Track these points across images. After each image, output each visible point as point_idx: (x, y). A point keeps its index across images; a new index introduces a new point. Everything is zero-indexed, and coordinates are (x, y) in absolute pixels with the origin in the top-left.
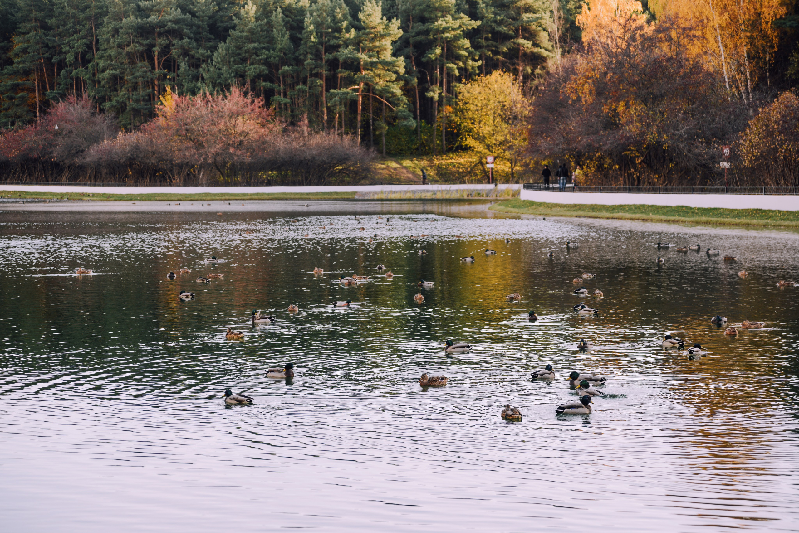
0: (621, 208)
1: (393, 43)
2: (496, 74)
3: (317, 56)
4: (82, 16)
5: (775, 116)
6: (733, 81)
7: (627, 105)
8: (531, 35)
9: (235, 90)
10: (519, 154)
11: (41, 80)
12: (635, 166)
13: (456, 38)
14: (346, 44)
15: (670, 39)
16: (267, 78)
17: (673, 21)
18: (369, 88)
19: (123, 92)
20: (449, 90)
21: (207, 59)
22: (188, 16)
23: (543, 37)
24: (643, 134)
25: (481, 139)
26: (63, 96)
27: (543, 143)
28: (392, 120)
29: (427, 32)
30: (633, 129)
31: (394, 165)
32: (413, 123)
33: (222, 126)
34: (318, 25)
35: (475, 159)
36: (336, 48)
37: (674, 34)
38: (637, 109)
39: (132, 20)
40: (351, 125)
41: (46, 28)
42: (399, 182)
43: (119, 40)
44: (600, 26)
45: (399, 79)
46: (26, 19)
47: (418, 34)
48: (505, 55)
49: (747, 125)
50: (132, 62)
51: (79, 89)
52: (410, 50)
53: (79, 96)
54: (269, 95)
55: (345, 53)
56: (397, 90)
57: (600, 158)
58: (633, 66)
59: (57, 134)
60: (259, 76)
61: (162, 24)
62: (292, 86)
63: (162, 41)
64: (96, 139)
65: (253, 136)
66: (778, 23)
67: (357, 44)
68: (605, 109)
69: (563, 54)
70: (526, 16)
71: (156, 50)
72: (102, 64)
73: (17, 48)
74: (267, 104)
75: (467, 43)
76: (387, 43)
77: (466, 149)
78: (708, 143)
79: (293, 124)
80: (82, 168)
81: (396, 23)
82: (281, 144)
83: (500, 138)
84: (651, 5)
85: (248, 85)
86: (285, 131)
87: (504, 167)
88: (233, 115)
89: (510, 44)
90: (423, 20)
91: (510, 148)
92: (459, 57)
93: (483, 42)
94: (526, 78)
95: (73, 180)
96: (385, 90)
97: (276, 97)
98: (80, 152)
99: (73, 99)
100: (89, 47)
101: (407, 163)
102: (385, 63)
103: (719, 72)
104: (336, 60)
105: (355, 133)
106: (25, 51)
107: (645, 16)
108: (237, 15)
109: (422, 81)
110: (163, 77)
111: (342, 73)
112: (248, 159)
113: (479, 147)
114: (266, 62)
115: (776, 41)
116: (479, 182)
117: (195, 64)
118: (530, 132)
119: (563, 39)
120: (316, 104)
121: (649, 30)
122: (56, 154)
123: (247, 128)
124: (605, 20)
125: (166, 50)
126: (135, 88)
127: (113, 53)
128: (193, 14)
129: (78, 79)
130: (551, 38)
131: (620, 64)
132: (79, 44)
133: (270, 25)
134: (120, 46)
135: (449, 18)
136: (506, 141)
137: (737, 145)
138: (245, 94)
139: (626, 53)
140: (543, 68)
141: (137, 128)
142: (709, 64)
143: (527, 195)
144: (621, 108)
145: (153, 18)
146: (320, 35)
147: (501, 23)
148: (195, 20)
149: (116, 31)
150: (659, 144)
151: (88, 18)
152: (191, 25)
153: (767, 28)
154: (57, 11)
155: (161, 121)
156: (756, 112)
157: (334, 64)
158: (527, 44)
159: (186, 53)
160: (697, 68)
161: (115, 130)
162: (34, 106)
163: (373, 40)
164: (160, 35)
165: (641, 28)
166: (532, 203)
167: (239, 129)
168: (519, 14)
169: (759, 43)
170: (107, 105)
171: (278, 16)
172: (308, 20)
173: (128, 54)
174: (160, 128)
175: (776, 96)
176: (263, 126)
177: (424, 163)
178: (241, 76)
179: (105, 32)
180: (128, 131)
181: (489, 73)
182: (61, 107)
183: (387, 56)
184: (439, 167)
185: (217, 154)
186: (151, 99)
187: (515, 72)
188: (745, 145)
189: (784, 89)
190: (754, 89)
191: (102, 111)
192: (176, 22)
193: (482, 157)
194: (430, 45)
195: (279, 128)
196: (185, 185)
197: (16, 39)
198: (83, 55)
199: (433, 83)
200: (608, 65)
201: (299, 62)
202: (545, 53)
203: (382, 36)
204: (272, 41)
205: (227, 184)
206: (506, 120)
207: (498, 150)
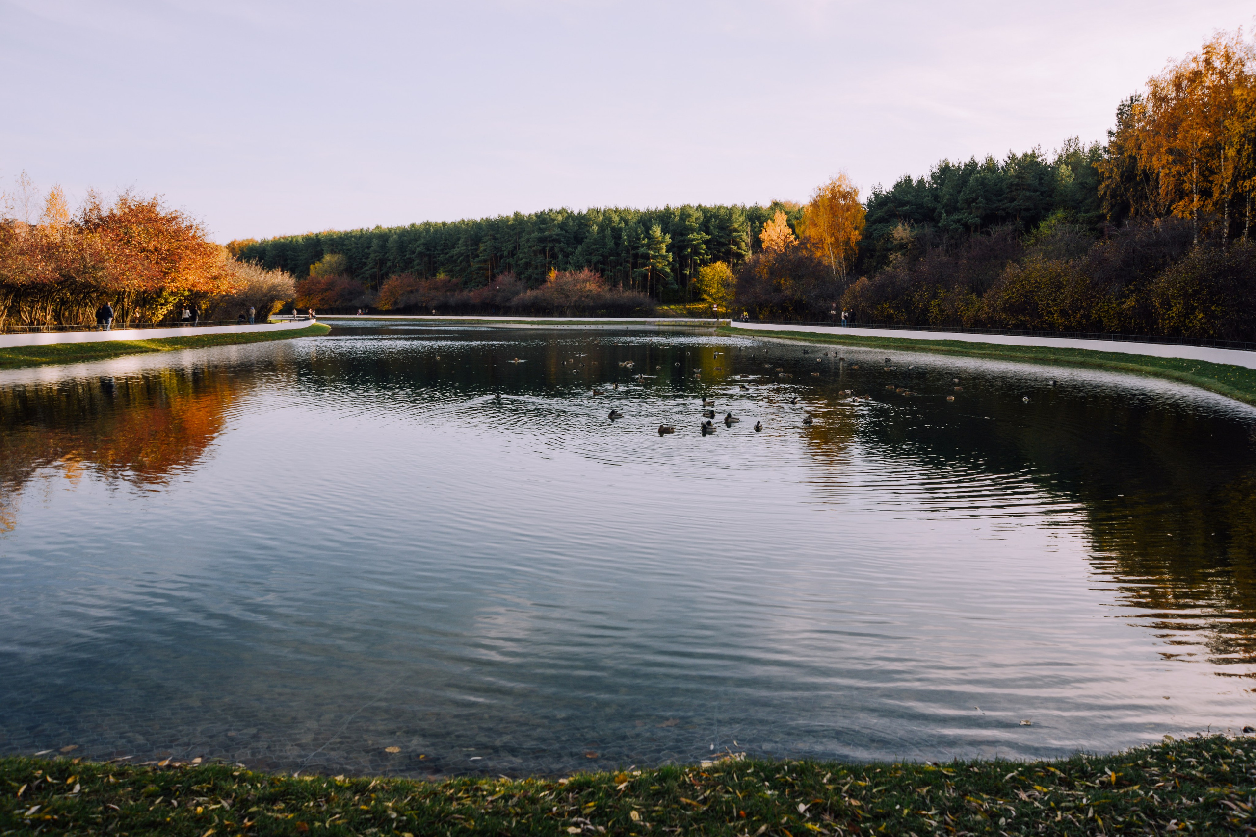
0: (782, 332)
1: (667, 246)
2: (718, 263)
3: (628, 252)
4: (512, 233)
5: (857, 288)
6: (837, 270)
7: (785, 280)
8: (737, 244)
9: (586, 269)
10: (730, 303)
11: (492, 265)
12: (789, 311)
13: (699, 244)
14: (643, 246)
15: (806, 248)
16: (602, 263)
17: (808, 239)
18: (654, 268)
19: (530, 270)
20: (694, 270)
21: (572, 253)
22: (564, 232)
23: (743, 244)
24: (793, 295)
25: (710, 295)
26: (502, 272)
27: (743, 298)
28: (665, 285)
29: (684, 241)
30: (788, 292)
31: (666, 308)
32: (676, 286)
33: (579, 287)
34: (628, 236)
35: (707, 305)
36: (638, 248)
37: (808, 246)
38: (790, 282)
39: (536, 234)
40: (644, 288)
41: (495, 239)
42: (668, 317)
43: (529, 244)
44: (772, 240)
45: (669, 263)
46: (486, 235)
47: (679, 241)
48: (723, 253)
49: (844, 293)
50: (536, 255)
51: (509, 269)
52: (675, 250)
53: (509, 272)
54: (603, 271)
55: (642, 250)
56: (668, 270)
57: (772, 307)
58: (789, 261)
59: (498, 291)
60: (598, 262)
61: (550, 236)
62: (615, 267)
63: (551, 245)
64: (517, 293)
65: (594, 292)
66: (858, 243)
67: (648, 246)
68: (774, 282)
69: (753, 254)
70: (734, 234)
71: (547, 249)
72: (521, 256)
73: (481, 249)
74: (602, 276)
75: (704, 246)
76: (664, 246)
77: (704, 300)
78: (825, 301)
79: (615, 286)
80: (509, 308)
81: (668, 236)
82: (608, 296)
83: (720, 295)
84: (797, 231)
85: (593, 266)
86: (610, 289)
87: (722, 310)
88: (585, 281)
89: (726, 247)
90: (682, 235)
91: (726, 300)
92: (700, 254)
93: (712, 246)
94: (734, 265)
95: (505, 314)
96: (662, 270)
97: (607, 272)
98: (509, 300)
99: (506, 273)
100: (515, 248)
101: (672, 307)
102: (662, 256)
103: (830, 266)
104: (637, 254)
105: (646, 291)
106: (485, 250)
107: (793, 236)
108: (588, 231)
109: (681, 265)
110: (550, 263)
111: (640, 261)
112: (591, 304)
113: (710, 300)
114: (602, 255)
115: (857, 252)
116: (710, 317)
117: (566, 256)
118: (736, 292)
119: (753, 246)
120: (626, 276)
121: (796, 243)
122: (498, 301)
123: (591, 288)
124: (775, 238)
125: (552, 249)
126: (536, 268)
127: (526, 250)
128: (566, 231)
129: (509, 264)
130: (747, 245)
131: (782, 259)
132: (510, 247)
133: (604, 237)
134: (530, 247)
135: (695, 234)
136: (723, 297)
137: (839, 302)
138: (591, 271)
139: (785, 254)
140: (743, 260)
141: (537, 288)
142: (826, 262)
143: (734, 324)
144: (782, 282)
145: (546, 233)
146: (629, 241)
147: (721, 237)
148: (567, 234)
149: (528, 240)
150: (801, 301)
151: (515, 234)
152: (565, 237)
153: (853, 245)
154: (501, 230)
155: (549, 284)
156: (848, 286)
157: (636, 256)
158: (734, 248)
159: (562, 250)
160: (820, 263)
161: (526, 289)
162: (487, 277)
163: (656, 244)
164: (550, 241)
165: (792, 242)
166: (735, 329)
167: (587, 288)
168: (731, 233)
169: (850, 252)
170: (523, 276)
171: (609, 232)
172: (623, 234)
173: (534, 251)
174: (548, 288)
175: (858, 279)
176: (599, 287)
177: (681, 307)
178: (589, 262)
179: (523, 241)
180: (532, 289)
181: (715, 262)
182: (501, 278)
183: (664, 252)
184: (689, 309)
185: (576, 301)
186: (544, 273)
187: (729, 262)
188: (843, 302)
189: (861, 276)
190: (847, 275)
191: (520, 279)
192: (558, 235)
193: (711, 304)
194: (686, 247)
195: (607, 288)
196: (560, 316)
197: (481, 245)
198: (512, 251)
199: (687, 266)
200: (776, 260)
201: (618, 255)
202: (744, 253)
203: (661, 242)
204: (605, 244)
205: (581, 316)
206: (723, 286)
207: (719, 302)
